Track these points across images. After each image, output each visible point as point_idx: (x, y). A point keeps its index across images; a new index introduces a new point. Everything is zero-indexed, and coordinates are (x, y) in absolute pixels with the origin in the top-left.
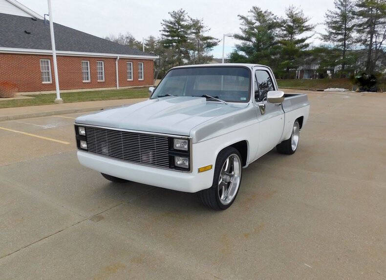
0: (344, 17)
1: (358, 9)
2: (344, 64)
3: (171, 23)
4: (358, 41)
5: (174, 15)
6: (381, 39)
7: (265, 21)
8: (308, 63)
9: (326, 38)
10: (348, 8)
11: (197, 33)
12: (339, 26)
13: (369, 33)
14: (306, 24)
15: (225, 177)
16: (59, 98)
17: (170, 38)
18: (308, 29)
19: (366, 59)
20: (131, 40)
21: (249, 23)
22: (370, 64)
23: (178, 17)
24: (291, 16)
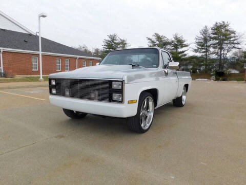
0: (206, 40)
1: (213, 36)
2: (206, 65)
3: (109, 41)
4: (214, 53)
5: (110, 37)
6: (226, 52)
7: (161, 41)
8: (186, 65)
9: (196, 51)
10: (207, 35)
11: (123, 47)
12: (203, 44)
13: (219, 49)
14: (184, 43)
15: (144, 111)
16: (41, 78)
17: (108, 50)
18: (186, 46)
19: (218, 63)
20: (86, 50)
21: (153, 42)
22: (221, 66)
23: (113, 38)
24: (176, 38)
